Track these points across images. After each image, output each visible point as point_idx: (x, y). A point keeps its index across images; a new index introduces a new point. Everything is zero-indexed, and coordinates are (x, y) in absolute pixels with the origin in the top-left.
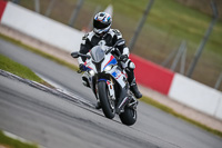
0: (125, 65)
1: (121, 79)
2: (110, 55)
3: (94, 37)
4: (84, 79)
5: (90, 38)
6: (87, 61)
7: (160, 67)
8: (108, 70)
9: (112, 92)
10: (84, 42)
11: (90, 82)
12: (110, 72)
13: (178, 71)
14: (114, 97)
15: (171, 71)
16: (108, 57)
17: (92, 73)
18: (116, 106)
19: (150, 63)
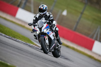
0: (54, 29)
1: (52, 35)
2: (46, 24)
3: (39, 16)
4: (35, 36)
5: (37, 16)
6: (36, 27)
7: (89, 38)
8: (45, 31)
9: (47, 41)
10: (35, 19)
11: (37, 37)
12: (46, 32)
13: (96, 40)
14: (48, 44)
15: (93, 40)
16: (45, 25)
17: (38, 32)
18: (49, 48)
19: (83, 36)
